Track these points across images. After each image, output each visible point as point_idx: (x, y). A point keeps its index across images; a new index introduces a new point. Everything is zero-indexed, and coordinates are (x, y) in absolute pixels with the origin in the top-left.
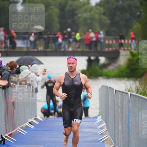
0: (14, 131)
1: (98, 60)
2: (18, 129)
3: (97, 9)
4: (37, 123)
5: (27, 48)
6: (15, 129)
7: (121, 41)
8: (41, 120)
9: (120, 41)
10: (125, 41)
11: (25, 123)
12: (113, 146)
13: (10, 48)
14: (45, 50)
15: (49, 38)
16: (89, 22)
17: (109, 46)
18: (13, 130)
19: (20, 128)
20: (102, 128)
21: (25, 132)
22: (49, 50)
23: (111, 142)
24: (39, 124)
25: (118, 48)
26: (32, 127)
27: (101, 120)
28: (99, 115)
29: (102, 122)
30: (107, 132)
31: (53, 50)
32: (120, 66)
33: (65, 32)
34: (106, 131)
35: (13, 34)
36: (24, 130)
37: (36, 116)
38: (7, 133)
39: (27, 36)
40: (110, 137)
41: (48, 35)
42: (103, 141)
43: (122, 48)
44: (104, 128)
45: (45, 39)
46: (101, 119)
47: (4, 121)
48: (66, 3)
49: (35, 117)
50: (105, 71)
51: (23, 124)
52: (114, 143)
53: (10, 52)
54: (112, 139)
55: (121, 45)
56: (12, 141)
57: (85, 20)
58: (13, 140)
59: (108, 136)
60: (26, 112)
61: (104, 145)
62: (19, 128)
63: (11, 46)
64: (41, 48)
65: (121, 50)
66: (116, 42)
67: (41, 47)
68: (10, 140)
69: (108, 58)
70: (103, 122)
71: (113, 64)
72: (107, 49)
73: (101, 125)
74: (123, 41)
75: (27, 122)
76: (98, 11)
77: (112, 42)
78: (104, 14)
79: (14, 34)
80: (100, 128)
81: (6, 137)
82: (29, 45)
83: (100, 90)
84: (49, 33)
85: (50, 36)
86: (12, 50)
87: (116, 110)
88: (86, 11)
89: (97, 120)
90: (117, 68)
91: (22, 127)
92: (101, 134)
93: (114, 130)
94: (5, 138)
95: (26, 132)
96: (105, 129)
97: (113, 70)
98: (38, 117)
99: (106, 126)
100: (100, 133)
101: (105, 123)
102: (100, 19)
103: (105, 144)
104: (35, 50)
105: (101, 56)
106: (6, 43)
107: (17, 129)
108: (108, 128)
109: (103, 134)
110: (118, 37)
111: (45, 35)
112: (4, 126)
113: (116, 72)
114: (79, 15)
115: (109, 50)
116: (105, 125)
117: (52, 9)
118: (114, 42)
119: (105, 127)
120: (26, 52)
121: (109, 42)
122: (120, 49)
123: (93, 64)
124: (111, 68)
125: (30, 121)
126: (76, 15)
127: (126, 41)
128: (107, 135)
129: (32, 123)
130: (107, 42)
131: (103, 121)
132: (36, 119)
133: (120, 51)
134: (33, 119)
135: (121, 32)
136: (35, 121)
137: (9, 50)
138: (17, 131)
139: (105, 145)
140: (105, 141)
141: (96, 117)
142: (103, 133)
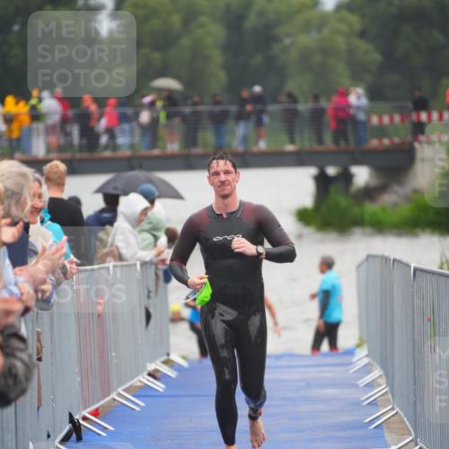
0: (107, 399)
1: (347, 177)
2: (118, 394)
3: (342, 20)
4: (172, 374)
5: (132, 146)
6: (109, 395)
7: (418, 117)
8: (184, 363)
9: (414, 116)
10: (430, 116)
11: (137, 376)
12: (411, 438)
13: (81, 148)
14: (186, 151)
15: (196, 114)
16: (318, 59)
17: (381, 132)
18: (104, 397)
19: (124, 390)
20: (371, 385)
21: (138, 404)
22: (198, 150)
23: (402, 426)
24: (178, 376)
25: (409, 138)
26: (159, 386)
27: (366, 360)
28: (358, 346)
29: (372, 365)
30: (390, 396)
31: (210, 149)
32: (416, 191)
33: (245, 94)
34: (386, 392)
35: (87, 108)
36: (134, 396)
37: (168, 355)
38: (86, 408)
39: (129, 111)
40: (400, 411)
41: (195, 104)
42: (378, 425)
43: (422, 138)
44: (379, 385)
45: (185, 118)
46: (367, 356)
47: (77, 370)
48: (247, 7)
49: (165, 358)
50: (370, 208)
51: (132, 379)
52: (415, 432)
53: (81, 160)
54: (405, 419)
55: (419, 128)
56: (101, 430)
57: (305, 55)
58: (105, 428)
59: (393, 409)
60: (140, 342)
61: (384, 436)
62: (120, 390)
63: (84, 142)
64: (174, 147)
65: (420, 142)
66: (403, 120)
67: (173, 141)
68: (97, 428)
69: (377, 168)
70: (375, 364)
71: (396, 188)
72: (374, 143)
73: (368, 377)
74: (424, 116)
75: (142, 371)
76: (345, 28)
77: (392, 119)
78: (363, 34)
79: (93, 108)
80: (365, 385)
81: (85, 419)
82: (137, 139)
83: (359, 267)
84: (196, 98)
85: (200, 108)
86: (85, 155)
87: (416, 328)
88: (306, 28)
89: (355, 359)
90: (408, 199)
91: (131, 387)
92: (369, 404)
93: (415, 390)
94: (81, 422)
95: (142, 404)
96: (383, 388)
97: (395, 205)
98: (175, 357)
99: (384, 377)
100: (369, 401)
101: (379, 369)
102: (351, 52)
103: (386, 435)
104: (156, 152)
105: (358, 163)
106: (68, 135)
107: (114, 395)
108: (390, 383)
109: (376, 404)
110: (410, 105)
111: (186, 105)
112: (78, 387)
113: (405, 210)
114: (287, 41)
115: (381, 143)
116: (381, 376)
117: (202, 26)
118: (397, 118)
119: (383, 381)
120: (129, 159)
121: (381, 120)
122: (415, 138)
123: (333, 189)
124: (388, 199)
125: (151, 367)
126: (276, 40)
127: (435, 115)
128: (390, 407)
129: (157, 375)
130: (375, 120)
131: (372, 362)
132: (167, 362)
133: (417, 145)
134: (158, 362)
135: (419, 89)
136: (165, 369)
137: (78, 155)
138: (114, 400)
139: (387, 438)
140: (384, 426)
141: (350, 353)
142: (375, 399)
